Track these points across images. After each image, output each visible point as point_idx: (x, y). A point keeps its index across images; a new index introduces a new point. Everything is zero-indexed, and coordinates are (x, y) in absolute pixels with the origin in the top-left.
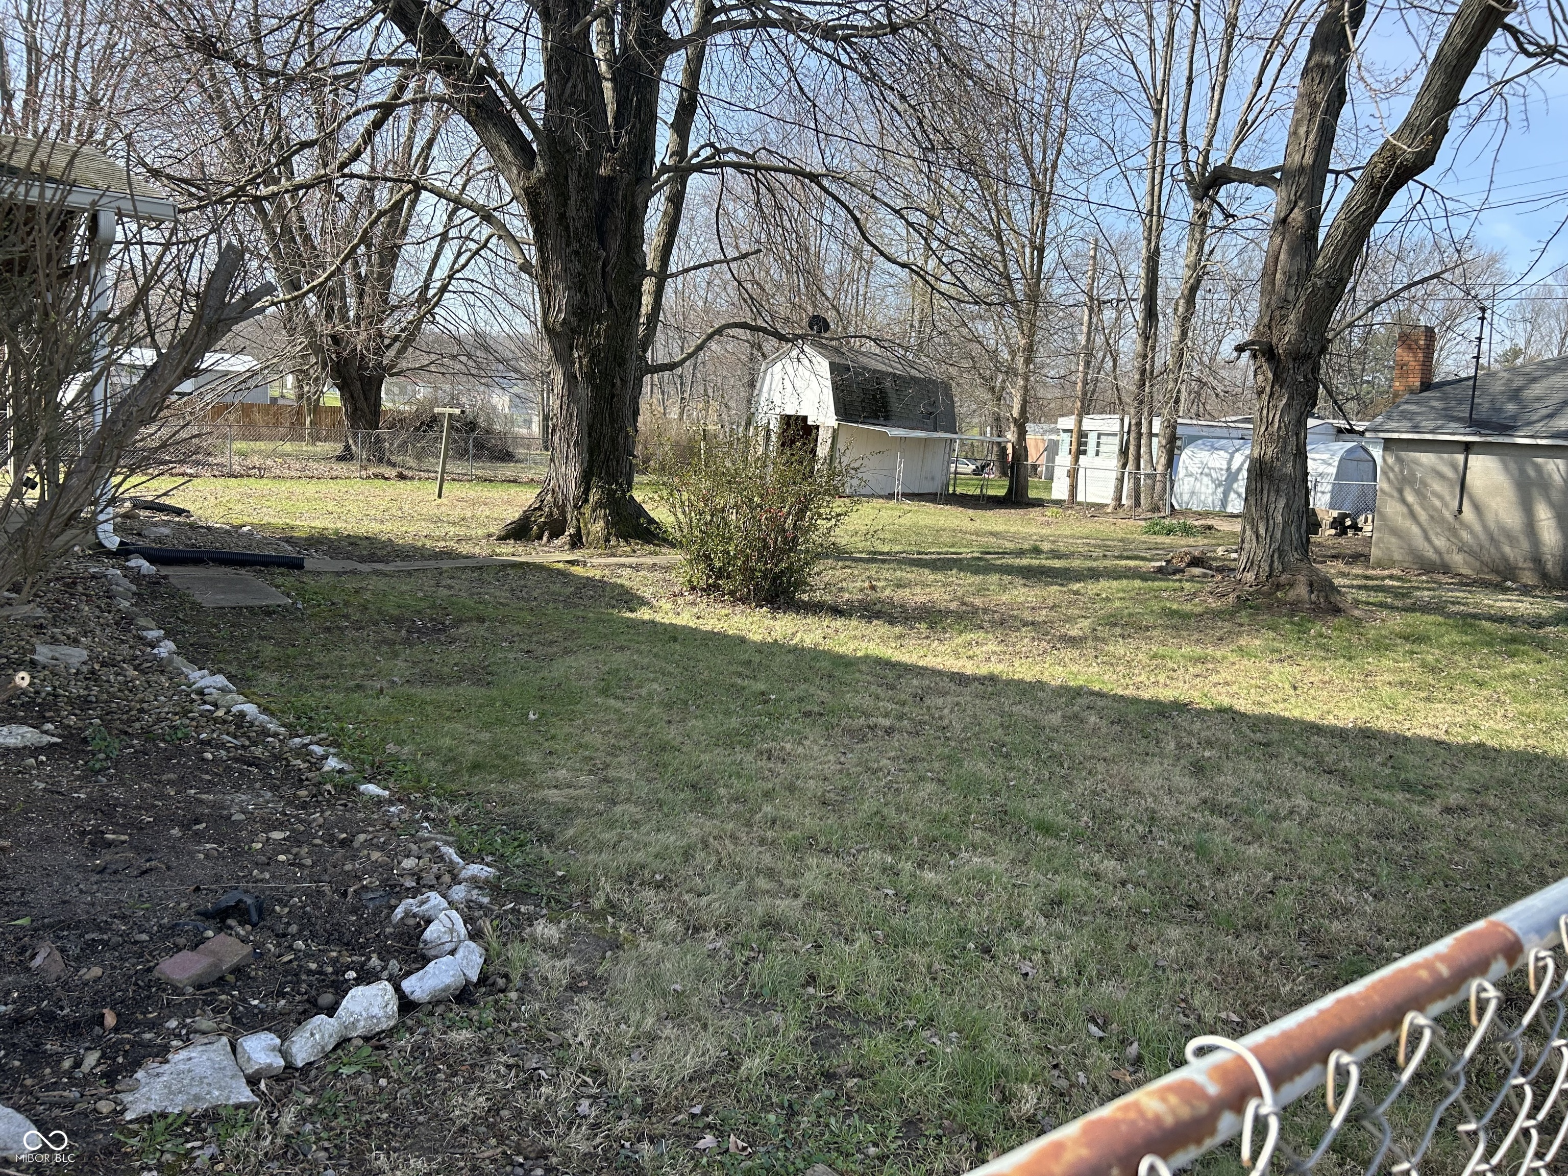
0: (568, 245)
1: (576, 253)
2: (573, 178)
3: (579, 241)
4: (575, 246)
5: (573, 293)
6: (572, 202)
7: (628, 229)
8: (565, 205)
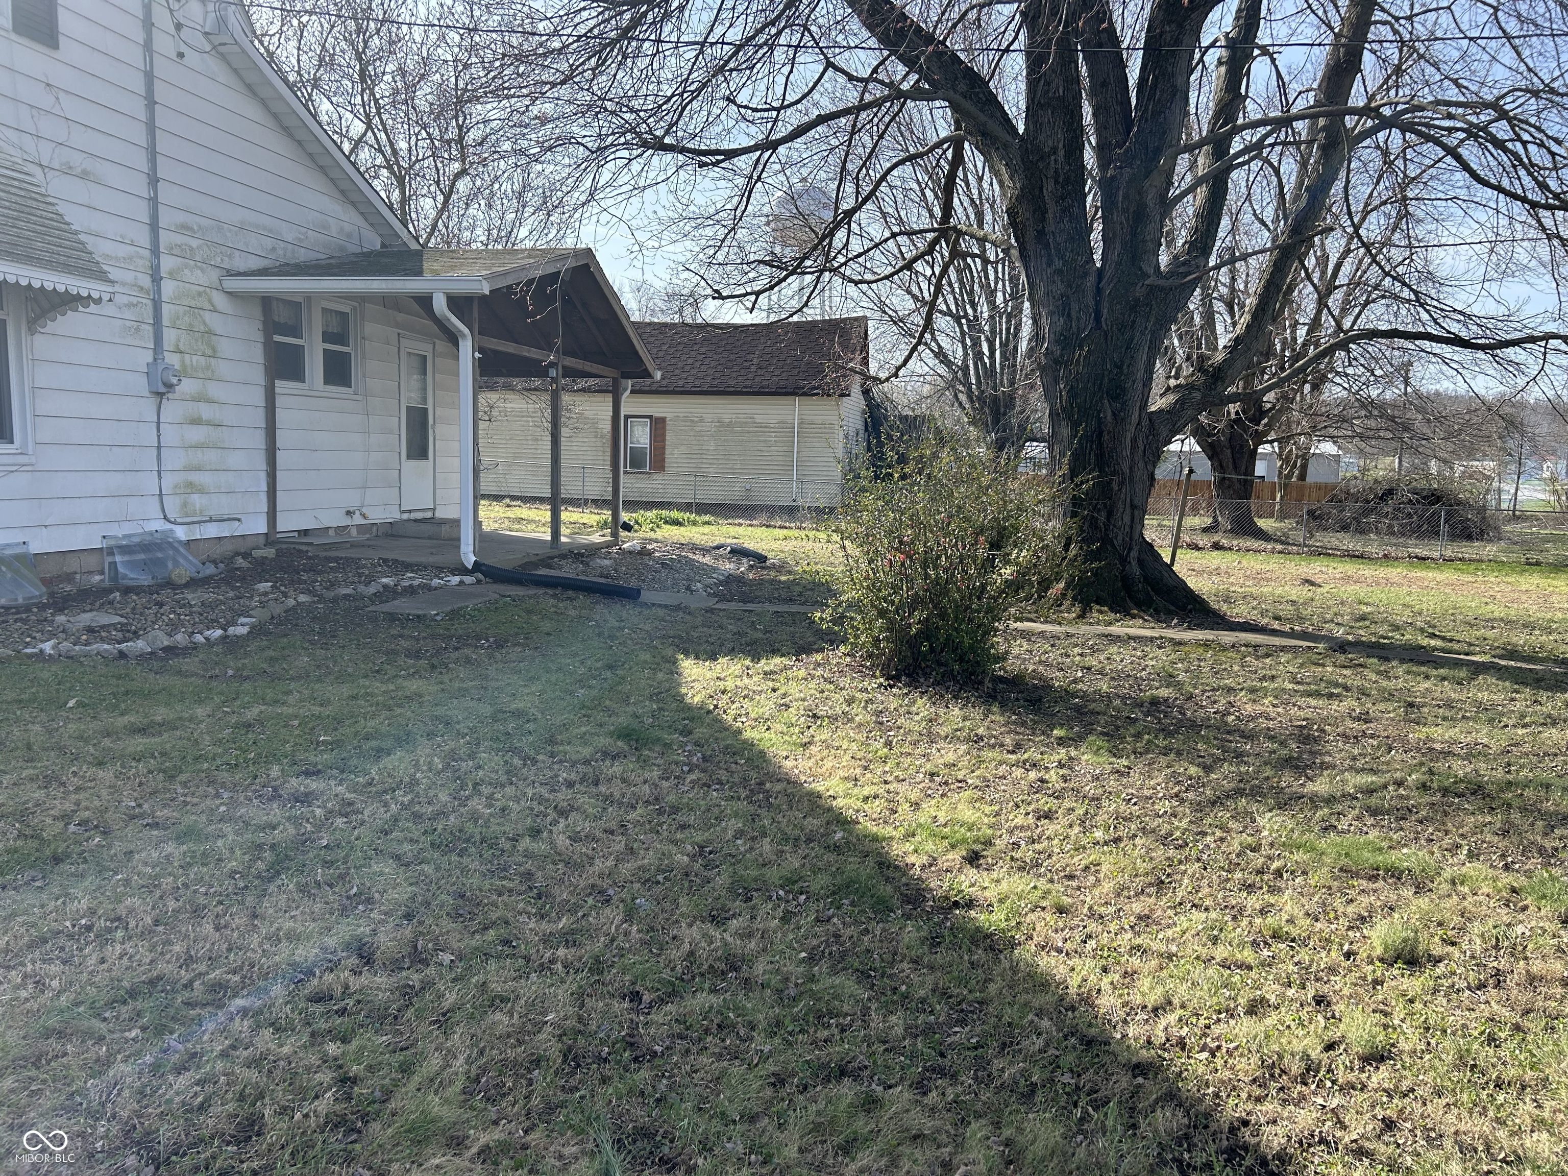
0: (1049, 265)
1: (1059, 272)
2: (1049, 186)
3: (1062, 258)
4: (1058, 264)
5: (1056, 318)
6: (1050, 215)
7: (1134, 234)
8: (1043, 220)
